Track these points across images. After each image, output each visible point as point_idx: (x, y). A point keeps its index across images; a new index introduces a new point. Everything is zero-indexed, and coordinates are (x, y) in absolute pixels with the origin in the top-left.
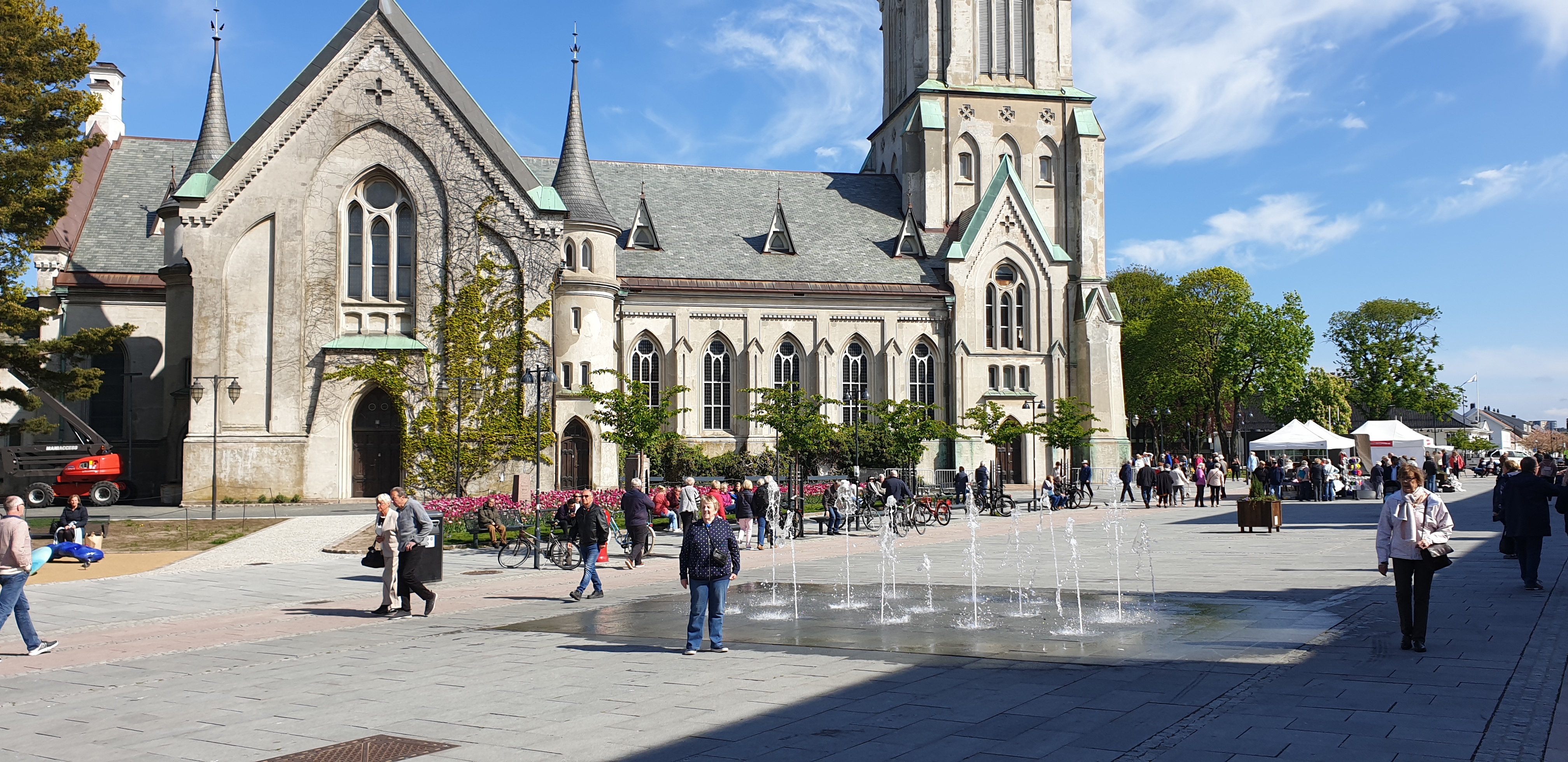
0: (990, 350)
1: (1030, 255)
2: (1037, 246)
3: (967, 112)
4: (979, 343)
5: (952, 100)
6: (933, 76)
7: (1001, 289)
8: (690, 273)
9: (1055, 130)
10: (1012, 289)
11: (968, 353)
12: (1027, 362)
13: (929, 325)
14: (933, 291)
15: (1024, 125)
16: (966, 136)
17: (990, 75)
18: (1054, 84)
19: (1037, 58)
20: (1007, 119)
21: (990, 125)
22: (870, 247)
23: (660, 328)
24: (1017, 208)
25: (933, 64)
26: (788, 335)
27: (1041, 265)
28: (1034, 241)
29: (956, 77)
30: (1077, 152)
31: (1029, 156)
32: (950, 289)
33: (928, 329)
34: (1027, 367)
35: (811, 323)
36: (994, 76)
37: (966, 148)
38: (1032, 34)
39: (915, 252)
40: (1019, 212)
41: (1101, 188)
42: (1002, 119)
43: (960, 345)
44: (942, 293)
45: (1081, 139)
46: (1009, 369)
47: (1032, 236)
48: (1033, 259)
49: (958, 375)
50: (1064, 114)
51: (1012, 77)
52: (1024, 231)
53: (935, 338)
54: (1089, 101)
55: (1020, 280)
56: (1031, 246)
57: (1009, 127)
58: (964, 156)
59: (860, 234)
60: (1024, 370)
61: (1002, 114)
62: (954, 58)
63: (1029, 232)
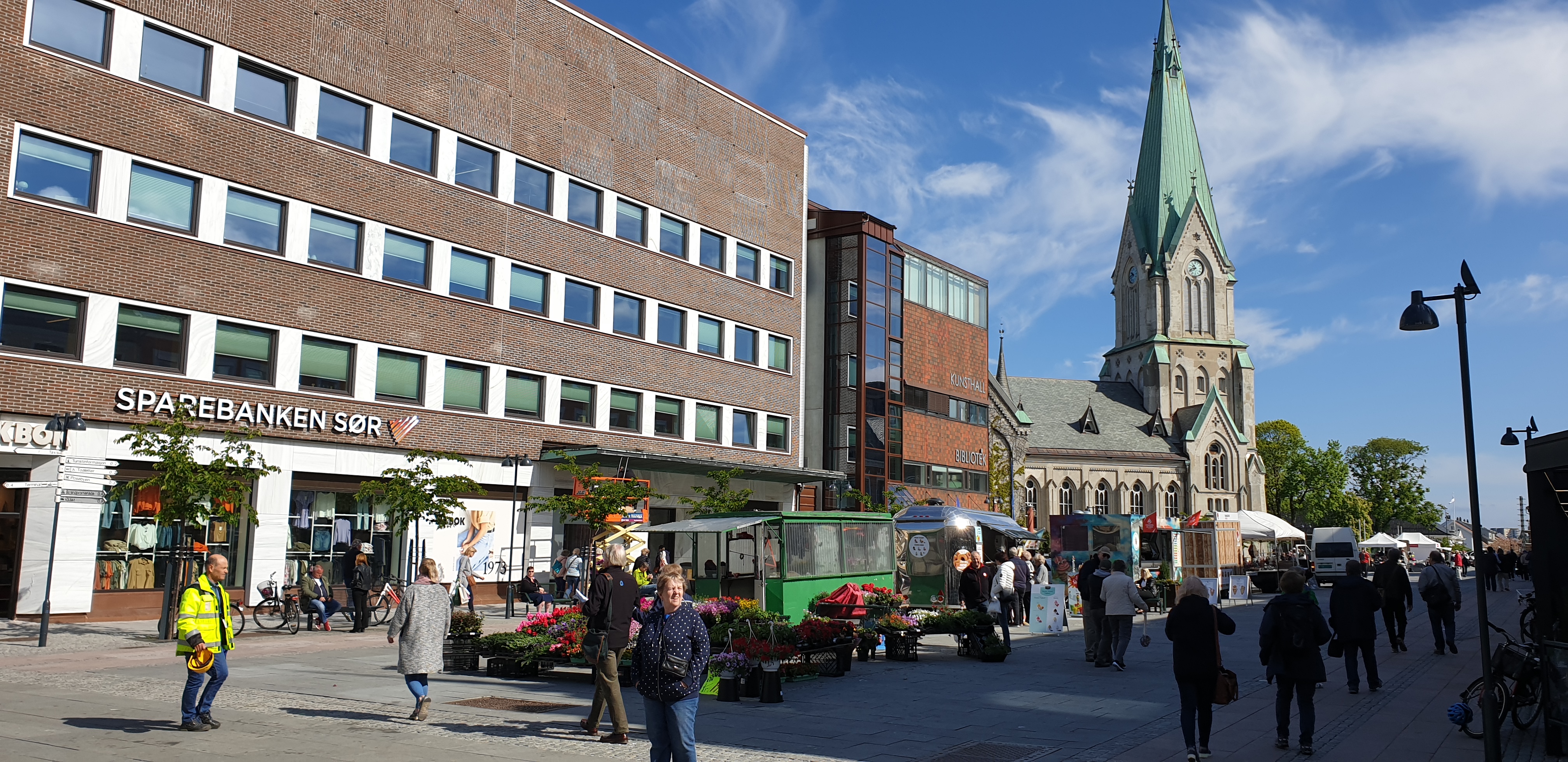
0: (1207, 490)
1: (1228, 438)
2: (1231, 434)
3: (1180, 353)
4: (1202, 487)
5: (1172, 346)
6: (1159, 332)
7: (1213, 456)
8: (1052, 445)
9: (1227, 364)
10: (1218, 457)
11: (1198, 491)
12: (1228, 497)
13: (1175, 475)
14: (1178, 457)
15: (1210, 361)
16: (1180, 366)
17: (1191, 332)
18: (1226, 337)
19: (1216, 323)
20: (1201, 357)
21: (1192, 361)
22: (1137, 430)
23: (1038, 474)
24: (1220, 413)
25: (1160, 325)
26: (1103, 479)
27: (1233, 444)
28: (1230, 431)
29: (1173, 333)
30: (1240, 376)
31: (1213, 378)
32: (1187, 456)
33: (1175, 478)
34: (1227, 500)
35: (1115, 473)
36: (1193, 333)
37: (1179, 372)
38: (1213, 309)
39: (1160, 433)
40: (1222, 416)
41: (1253, 397)
42: (1199, 357)
43: (1193, 488)
44: (1183, 459)
45: (1243, 370)
46: (1218, 501)
47: (1228, 429)
48: (1229, 441)
49: (1193, 503)
50: (1232, 354)
51: (1203, 333)
52: (1224, 426)
53: (1179, 483)
54: (1245, 348)
55: (1222, 452)
56: (1228, 434)
57: (1203, 361)
58: (1178, 377)
59: (1127, 422)
60: (1226, 501)
61: (1199, 355)
62: (1171, 323)
63: (1227, 426)
